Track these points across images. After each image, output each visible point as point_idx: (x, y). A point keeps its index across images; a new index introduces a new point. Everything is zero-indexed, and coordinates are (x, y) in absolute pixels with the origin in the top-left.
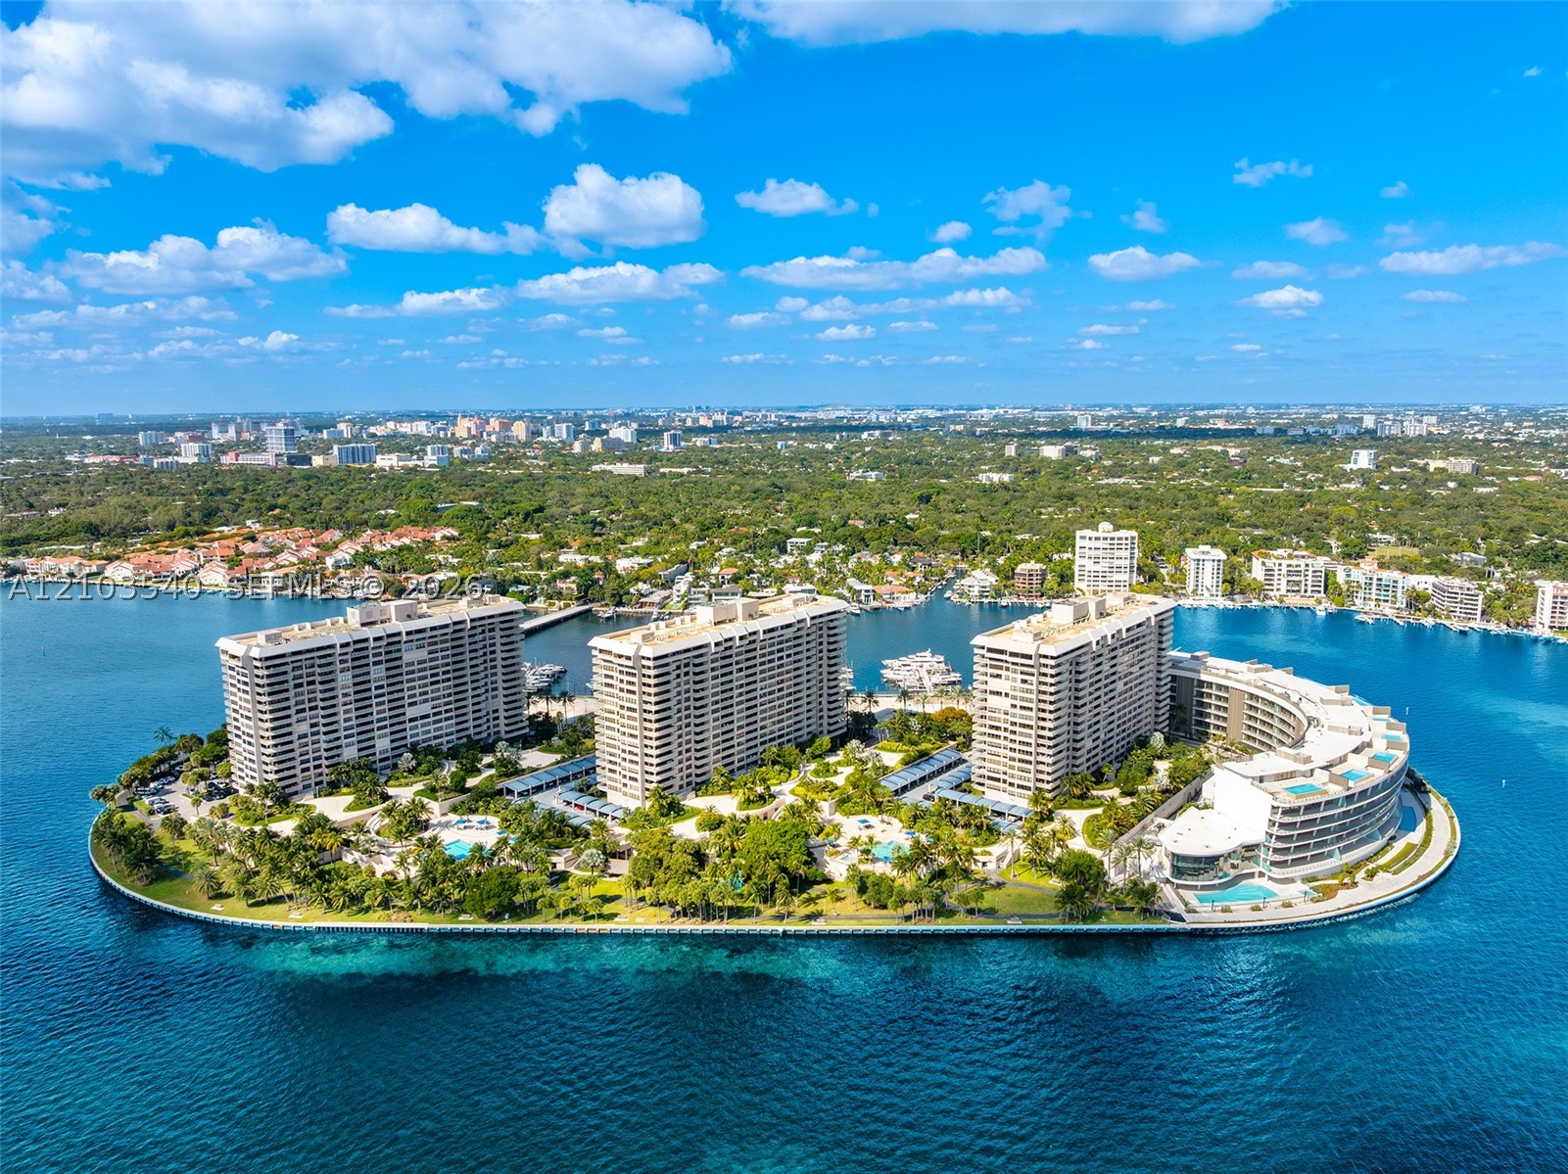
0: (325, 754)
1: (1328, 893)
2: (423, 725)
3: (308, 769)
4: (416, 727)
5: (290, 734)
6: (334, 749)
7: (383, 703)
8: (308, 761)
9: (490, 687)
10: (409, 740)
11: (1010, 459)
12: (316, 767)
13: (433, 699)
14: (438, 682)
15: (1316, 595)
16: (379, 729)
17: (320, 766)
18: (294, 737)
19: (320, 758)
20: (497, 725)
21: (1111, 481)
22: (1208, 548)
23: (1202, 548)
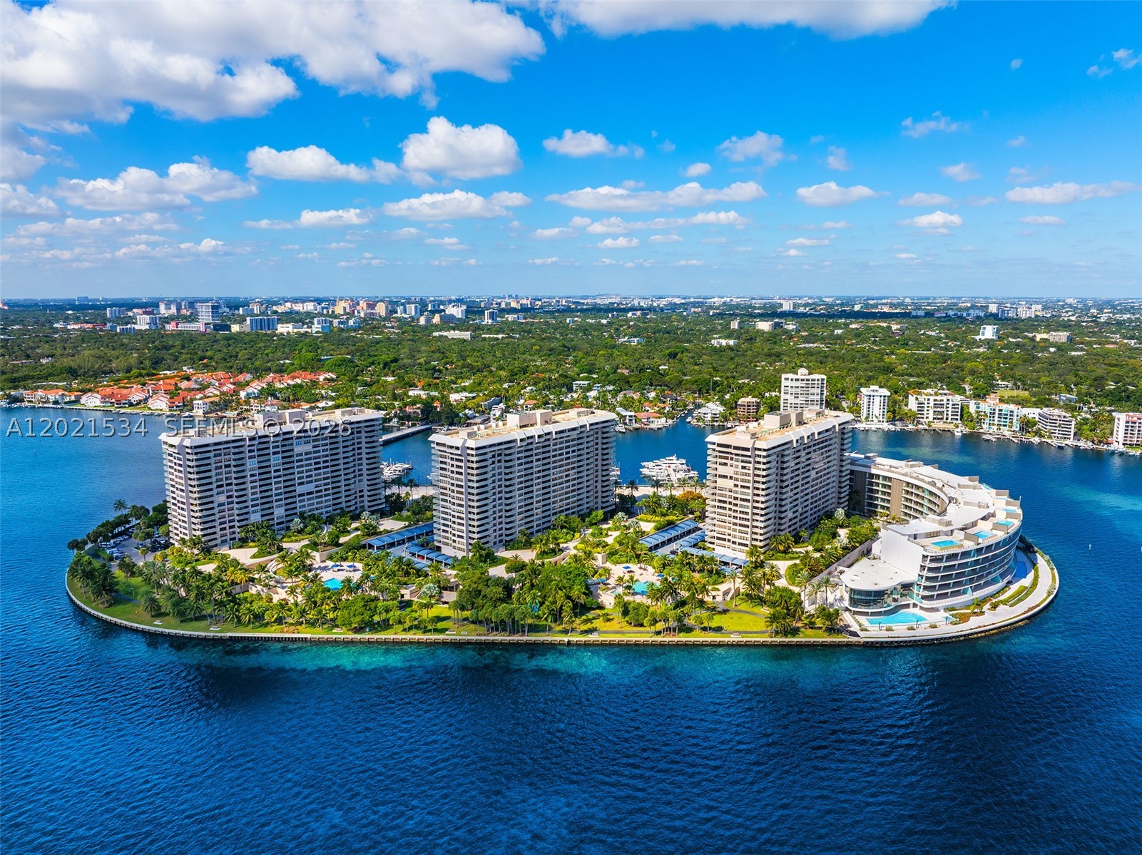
0: (237, 518)
1: (964, 618)
2: (308, 499)
3: (225, 529)
4: (304, 500)
5: (212, 502)
6: (244, 515)
7: (280, 482)
8: (225, 523)
9: (357, 473)
10: (298, 510)
11: (734, 331)
12: (231, 527)
13: (316, 481)
14: (319, 468)
15: (955, 422)
16: (277, 501)
17: (233, 527)
18: (215, 505)
19: (233, 521)
20: (363, 501)
21: (807, 345)
22: (876, 387)
23: (873, 387)
